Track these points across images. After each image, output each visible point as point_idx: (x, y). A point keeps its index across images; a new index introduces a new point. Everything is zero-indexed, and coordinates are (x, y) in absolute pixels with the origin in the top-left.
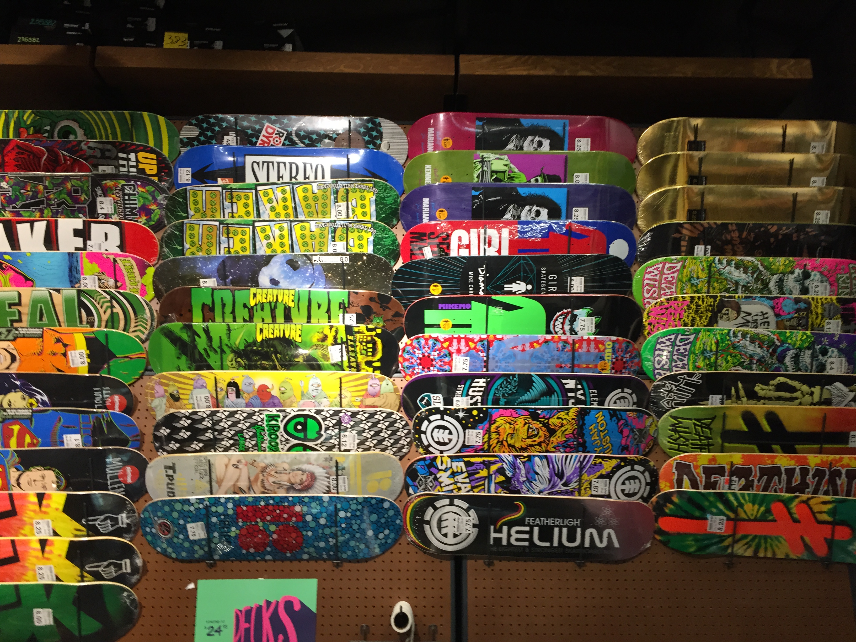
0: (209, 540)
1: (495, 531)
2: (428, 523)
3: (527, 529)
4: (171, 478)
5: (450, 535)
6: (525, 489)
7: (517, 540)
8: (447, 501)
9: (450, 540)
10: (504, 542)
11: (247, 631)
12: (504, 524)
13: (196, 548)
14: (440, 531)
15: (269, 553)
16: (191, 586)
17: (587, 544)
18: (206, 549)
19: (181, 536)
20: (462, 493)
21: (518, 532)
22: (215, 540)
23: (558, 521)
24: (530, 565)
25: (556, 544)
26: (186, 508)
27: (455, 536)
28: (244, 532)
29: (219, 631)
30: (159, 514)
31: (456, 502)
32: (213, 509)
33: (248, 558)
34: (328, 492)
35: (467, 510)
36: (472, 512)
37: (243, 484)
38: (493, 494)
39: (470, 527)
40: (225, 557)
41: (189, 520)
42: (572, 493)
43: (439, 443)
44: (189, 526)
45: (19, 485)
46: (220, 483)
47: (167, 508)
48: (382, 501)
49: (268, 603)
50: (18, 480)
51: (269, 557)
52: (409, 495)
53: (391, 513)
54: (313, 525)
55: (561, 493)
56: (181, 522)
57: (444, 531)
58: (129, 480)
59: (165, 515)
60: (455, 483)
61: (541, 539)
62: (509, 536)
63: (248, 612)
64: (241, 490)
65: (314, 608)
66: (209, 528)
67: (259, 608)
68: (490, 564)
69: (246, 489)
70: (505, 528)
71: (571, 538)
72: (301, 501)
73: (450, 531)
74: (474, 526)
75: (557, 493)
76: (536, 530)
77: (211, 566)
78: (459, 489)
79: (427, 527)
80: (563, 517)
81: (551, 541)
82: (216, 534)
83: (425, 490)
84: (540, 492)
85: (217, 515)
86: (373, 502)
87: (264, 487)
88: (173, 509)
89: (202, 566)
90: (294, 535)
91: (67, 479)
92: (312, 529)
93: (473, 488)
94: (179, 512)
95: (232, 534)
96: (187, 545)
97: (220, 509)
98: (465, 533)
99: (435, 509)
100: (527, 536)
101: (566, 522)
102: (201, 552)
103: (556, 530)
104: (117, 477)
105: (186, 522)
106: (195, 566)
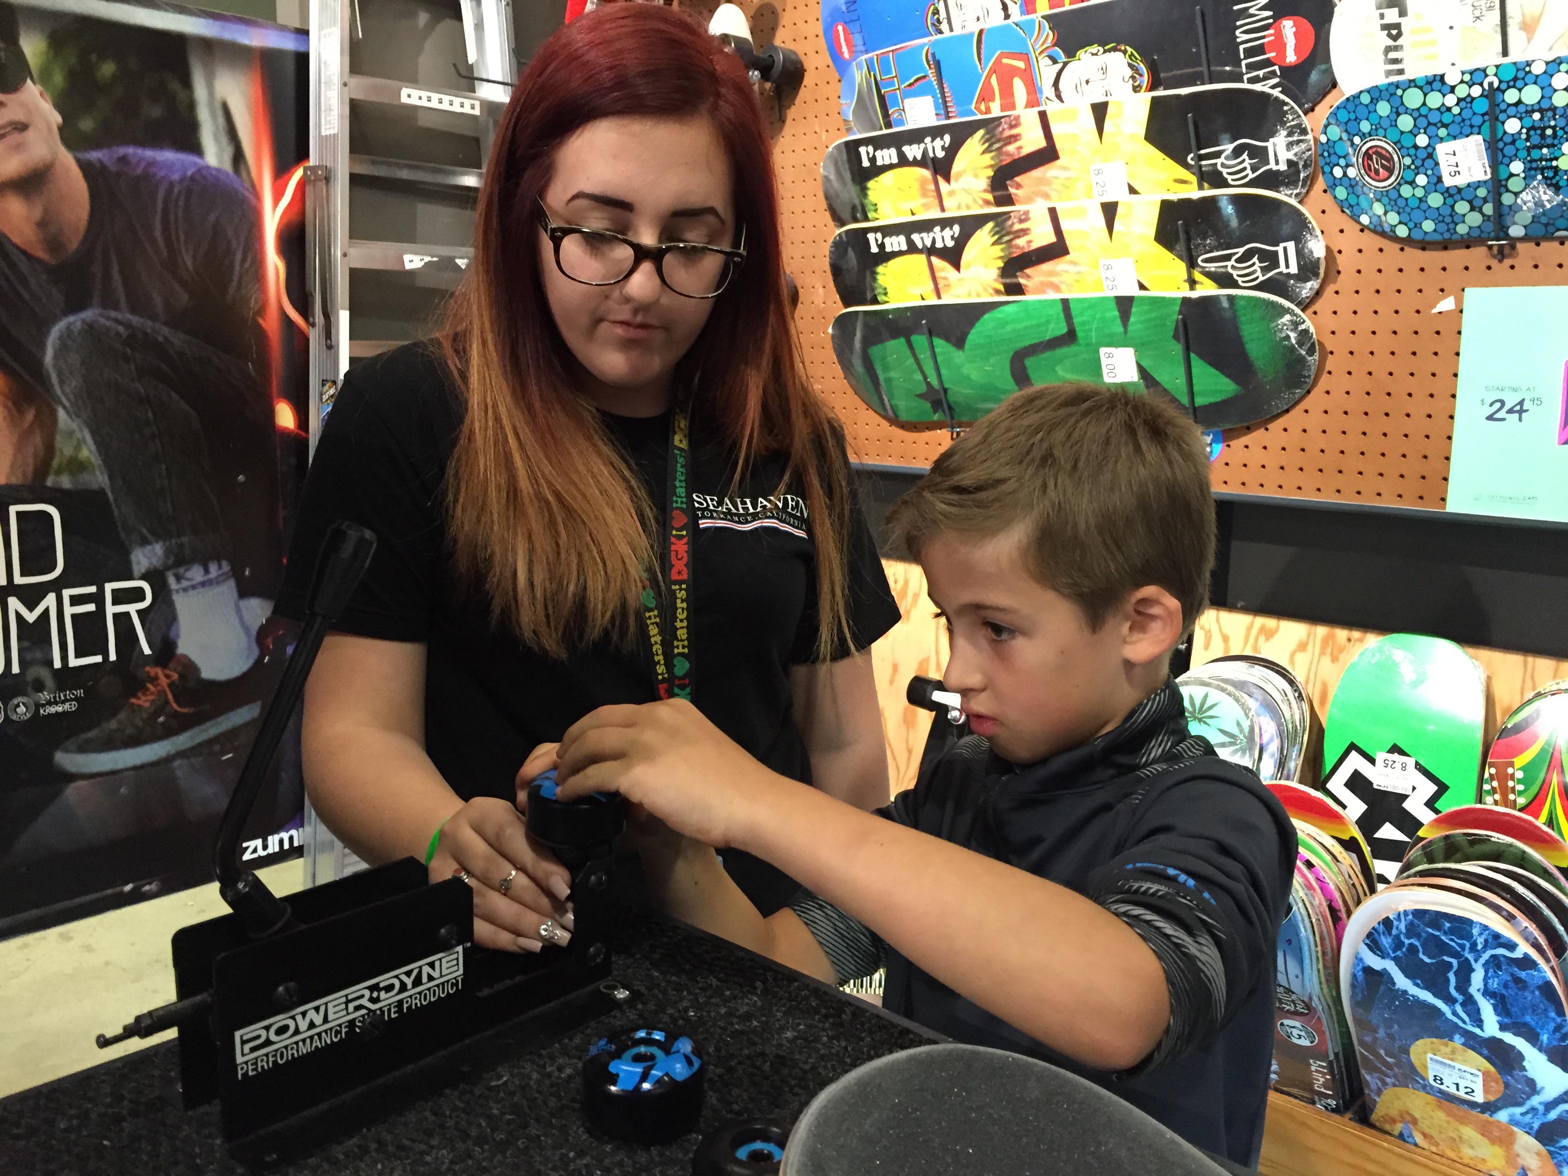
0: (1498, 182)
4: (1394, 31)
13: (1462, 207)
16: (1447, 304)
18: (1488, 209)
19: (1421, 180)
22: (1514, 184)
26: (1435, 100)
29: (1519, 410)
30: (1365, 126)
32: (1511, 96)
40: (1543, 227)
41: (1442, 132)
44: (1442, 150)
45: (1059, 97)
46: (1531, 26)
47: (1384, 108)
50: (1056, 84)
56: (1422, 140)
59: (1380, 129)
66: (1497, 150)
77: (1501, 255)
82: (1517, 167)
85: (1521, 110)
88: (1399, 109)
91: (1152, 67)
94: (1417, 114)
96: (1435, 200)
97: (1531, 95)
102: (1475, 219)
104: (1260, 50)
105: (1435, 139)
106: (1456, 257)
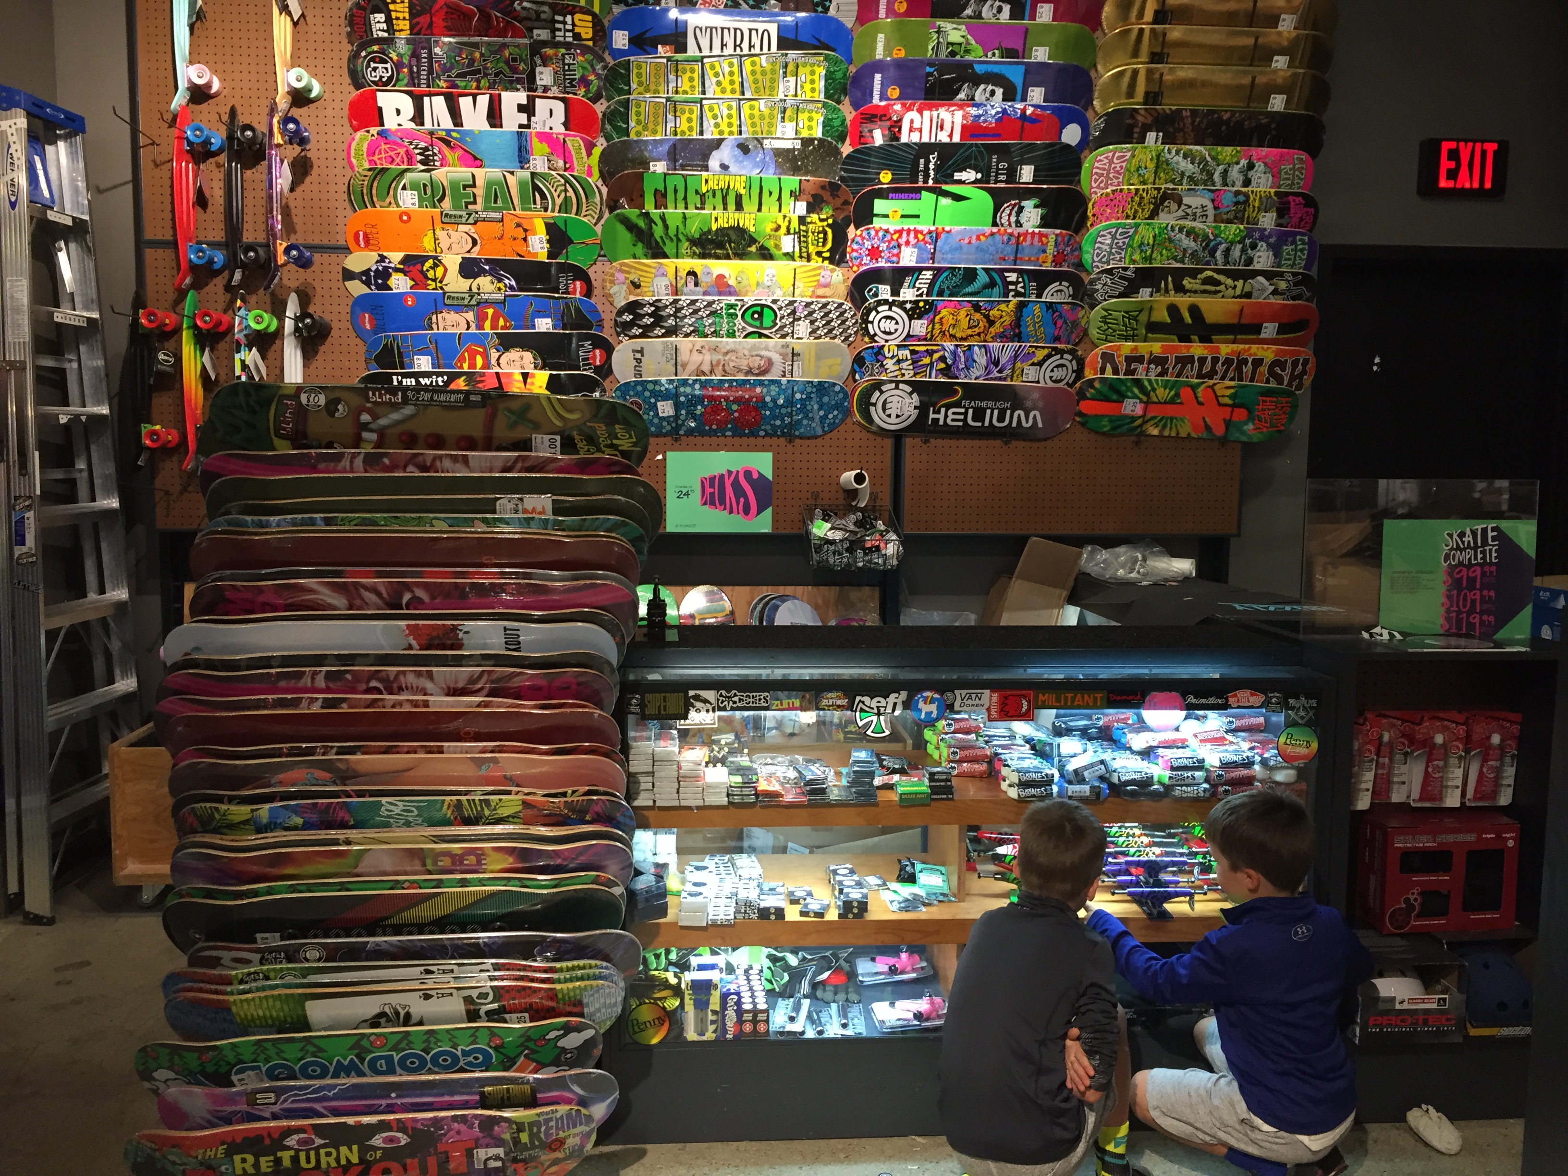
0: (677, 416)
1: (934, 413)
2: (875, 405)
3: (963, 410)
4: (639, 361)
5: (893, 416)
6: (962, 375)
7: (953, 420)
8: (893, 385)
9: (893, 420)
10: (941, 422)
11: (712, 495)
12: (942, 406)
13: (665, 424)
14: (884, 412)
15: (729, 430)
16: (660, 457)
17: (1014, 424)
18: (674, 425)
19: (651, 413)
20: (906, 378)
21: (954, 413)
22: (683, 418)
23: (991, 404)
24: (962, 443)
25: (987, 424)
26: (657, 388)
27: (898, 416)
28: (709, 410)
29: (687, 494)
30: (632, 393)
31: (901, 386)
32: (682, 389)
33: (711, 434)
34: (784, 376)
35: (911, 394)
36: (915, 396)
37: (706, 368)
38: (933, 379)
39: (911, 409)
40: (690, 432)
41: (660, 399)
42: (1005, 379)
43: (885, 333)
44: (659, 404)
45: (499, 364)
46: (684, 366)
47: (639, 388)
48: (834, 384)
49: (730, 472)
50: (498, 360)
51: (729, 433)
52: (855, 381)
53: (841, 395)
54: (771, 405)
55: (996, 379)
56: (653, 400)
57: (888, 412)
58: (598, 363)
59: (637, 394)
60: (900, 369)
61: (974, 420)
62: (946, 416)
63: (712, 479)
64: (704, 374)
65: (770, 477)
66: (677, 406)
67: (722, 477)
68: (926, 442)
69: (708, 372)
70: (943, 410)
71: (1001, 419)
72: (761, 383)
73: (893, 412)
74: (916, 408)
75: (992, 379)
76: (971, 411)
77: (676, 440)
78: (903, 375)
79: (872, 409)
80: (996, 400)
81: (983, 422)
82: (683, 412)
83: (871, 375)
84: (976, 378)
85: (686, 396)
86: (826, 385)
87: (724, 371)
88: (645, 389)
89: (668, 440)
90: (753, 414)
91: (543, 360)
92: (770, 409)
93: (915, 375)
94: (651, 391)
95: (698, 412)
96: (656, 421)
97: (688, 390)
98: (907, 414)
99: (882, 392)
100: (962, 417)
101: (998, 404)
102: (669, 428)
103: (988, 412)
104: (588, 359)
105: (657, 400)
106: (661, 440)
